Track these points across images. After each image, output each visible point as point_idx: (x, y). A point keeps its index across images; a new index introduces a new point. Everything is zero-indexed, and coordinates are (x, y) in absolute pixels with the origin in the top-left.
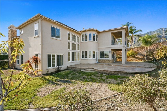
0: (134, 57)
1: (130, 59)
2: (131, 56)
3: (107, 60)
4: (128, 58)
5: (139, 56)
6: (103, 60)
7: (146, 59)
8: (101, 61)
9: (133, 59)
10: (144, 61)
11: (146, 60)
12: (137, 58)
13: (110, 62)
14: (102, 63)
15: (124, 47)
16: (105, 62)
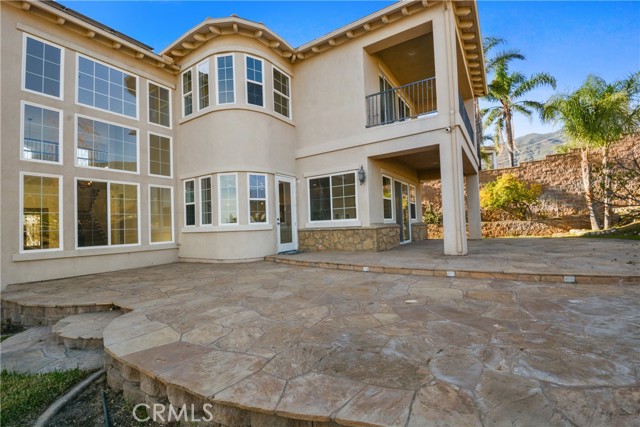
0: (525, 214)
1: (504, 223)
2: (503, 207)
3: (348, 229)
4: (486, 217)
5: (551, 208)
6: (322, 231)
7: (593, 220)
8: (312, 242)
9: (519, 221)
10: (584, 232)
11: (595, 228)
12: (542, 218)
13: (368, 243)
14: (318, 250)
15: (449, 130)
16: (336, 249)
